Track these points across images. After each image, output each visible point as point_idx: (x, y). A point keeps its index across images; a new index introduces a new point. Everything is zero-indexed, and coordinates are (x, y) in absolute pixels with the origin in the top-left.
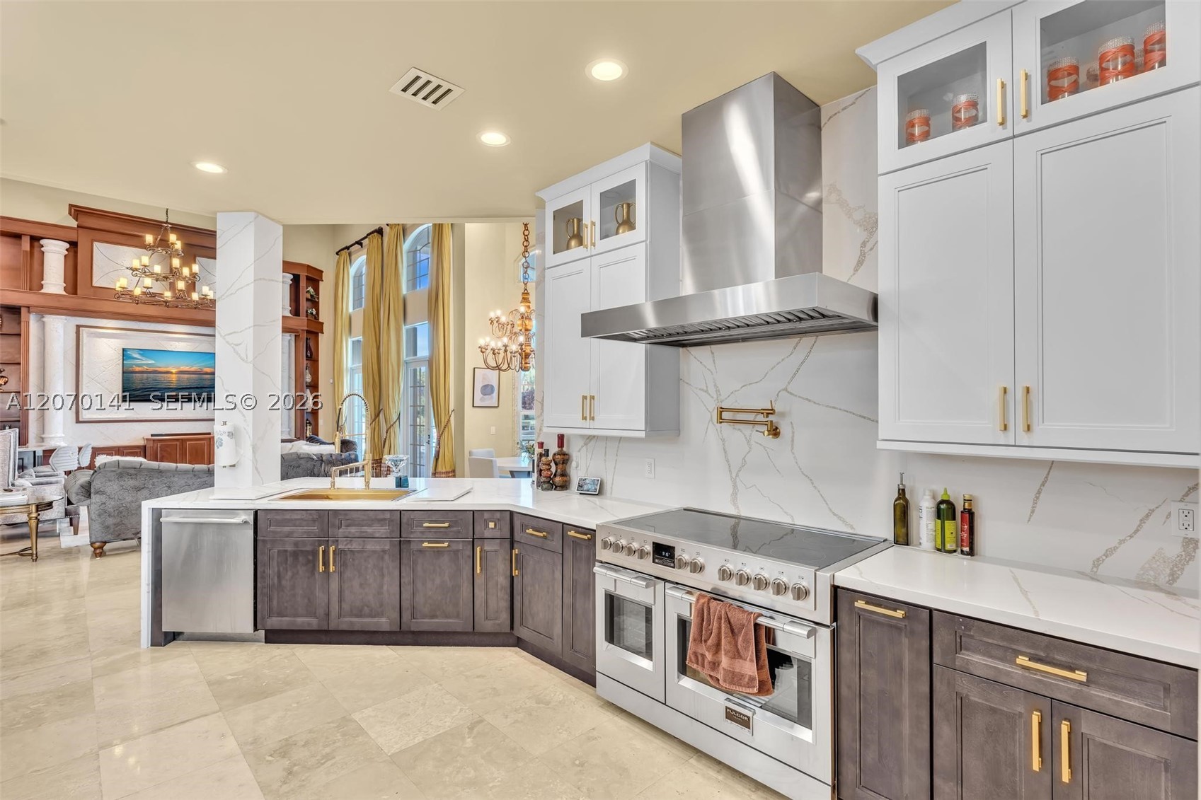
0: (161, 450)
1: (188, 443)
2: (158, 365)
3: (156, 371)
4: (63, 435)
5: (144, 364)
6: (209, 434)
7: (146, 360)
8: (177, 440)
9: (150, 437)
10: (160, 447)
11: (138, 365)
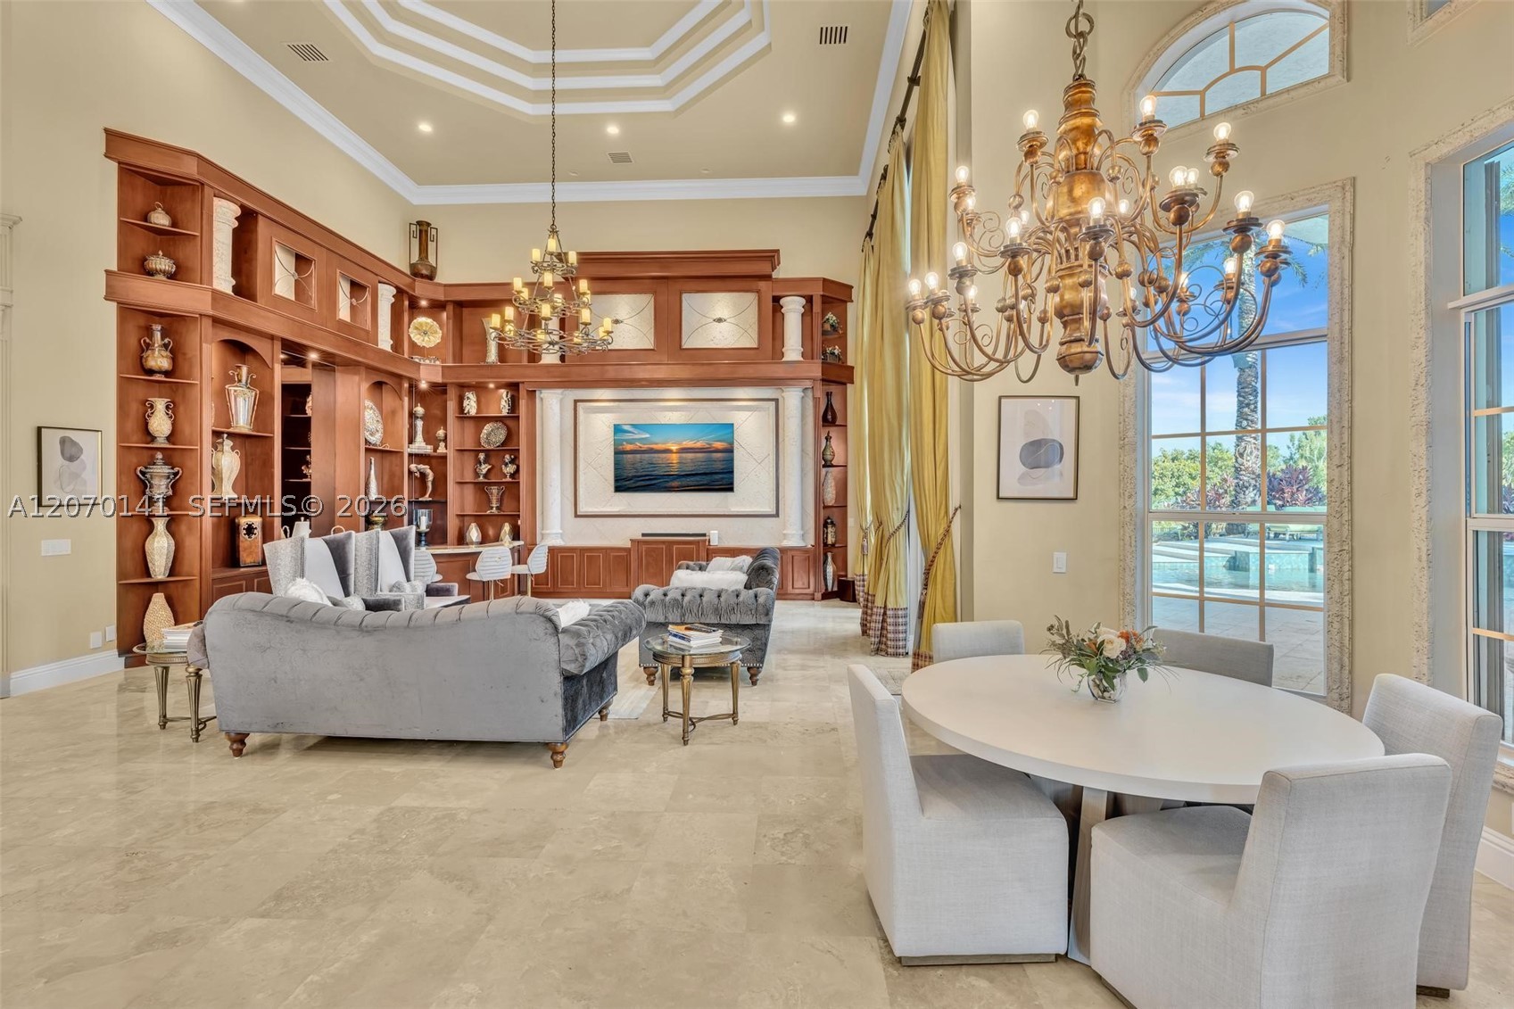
0: (646, 555)
1: (675, 547)
2: (655, 439)
3: (652, 449)
4: (561, 531)
5: (639, 440)
6: (704, 535)
7: (639, 434)
8: (663, 542)
9: (640, 537)
10: (646, 551)
11: (629, 442)
